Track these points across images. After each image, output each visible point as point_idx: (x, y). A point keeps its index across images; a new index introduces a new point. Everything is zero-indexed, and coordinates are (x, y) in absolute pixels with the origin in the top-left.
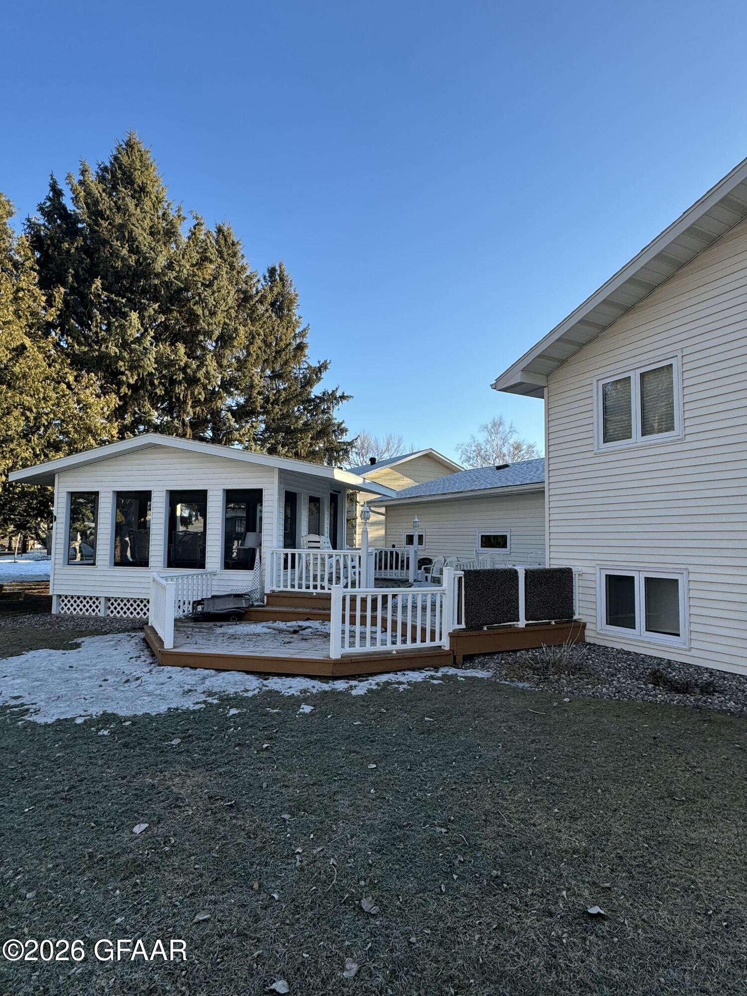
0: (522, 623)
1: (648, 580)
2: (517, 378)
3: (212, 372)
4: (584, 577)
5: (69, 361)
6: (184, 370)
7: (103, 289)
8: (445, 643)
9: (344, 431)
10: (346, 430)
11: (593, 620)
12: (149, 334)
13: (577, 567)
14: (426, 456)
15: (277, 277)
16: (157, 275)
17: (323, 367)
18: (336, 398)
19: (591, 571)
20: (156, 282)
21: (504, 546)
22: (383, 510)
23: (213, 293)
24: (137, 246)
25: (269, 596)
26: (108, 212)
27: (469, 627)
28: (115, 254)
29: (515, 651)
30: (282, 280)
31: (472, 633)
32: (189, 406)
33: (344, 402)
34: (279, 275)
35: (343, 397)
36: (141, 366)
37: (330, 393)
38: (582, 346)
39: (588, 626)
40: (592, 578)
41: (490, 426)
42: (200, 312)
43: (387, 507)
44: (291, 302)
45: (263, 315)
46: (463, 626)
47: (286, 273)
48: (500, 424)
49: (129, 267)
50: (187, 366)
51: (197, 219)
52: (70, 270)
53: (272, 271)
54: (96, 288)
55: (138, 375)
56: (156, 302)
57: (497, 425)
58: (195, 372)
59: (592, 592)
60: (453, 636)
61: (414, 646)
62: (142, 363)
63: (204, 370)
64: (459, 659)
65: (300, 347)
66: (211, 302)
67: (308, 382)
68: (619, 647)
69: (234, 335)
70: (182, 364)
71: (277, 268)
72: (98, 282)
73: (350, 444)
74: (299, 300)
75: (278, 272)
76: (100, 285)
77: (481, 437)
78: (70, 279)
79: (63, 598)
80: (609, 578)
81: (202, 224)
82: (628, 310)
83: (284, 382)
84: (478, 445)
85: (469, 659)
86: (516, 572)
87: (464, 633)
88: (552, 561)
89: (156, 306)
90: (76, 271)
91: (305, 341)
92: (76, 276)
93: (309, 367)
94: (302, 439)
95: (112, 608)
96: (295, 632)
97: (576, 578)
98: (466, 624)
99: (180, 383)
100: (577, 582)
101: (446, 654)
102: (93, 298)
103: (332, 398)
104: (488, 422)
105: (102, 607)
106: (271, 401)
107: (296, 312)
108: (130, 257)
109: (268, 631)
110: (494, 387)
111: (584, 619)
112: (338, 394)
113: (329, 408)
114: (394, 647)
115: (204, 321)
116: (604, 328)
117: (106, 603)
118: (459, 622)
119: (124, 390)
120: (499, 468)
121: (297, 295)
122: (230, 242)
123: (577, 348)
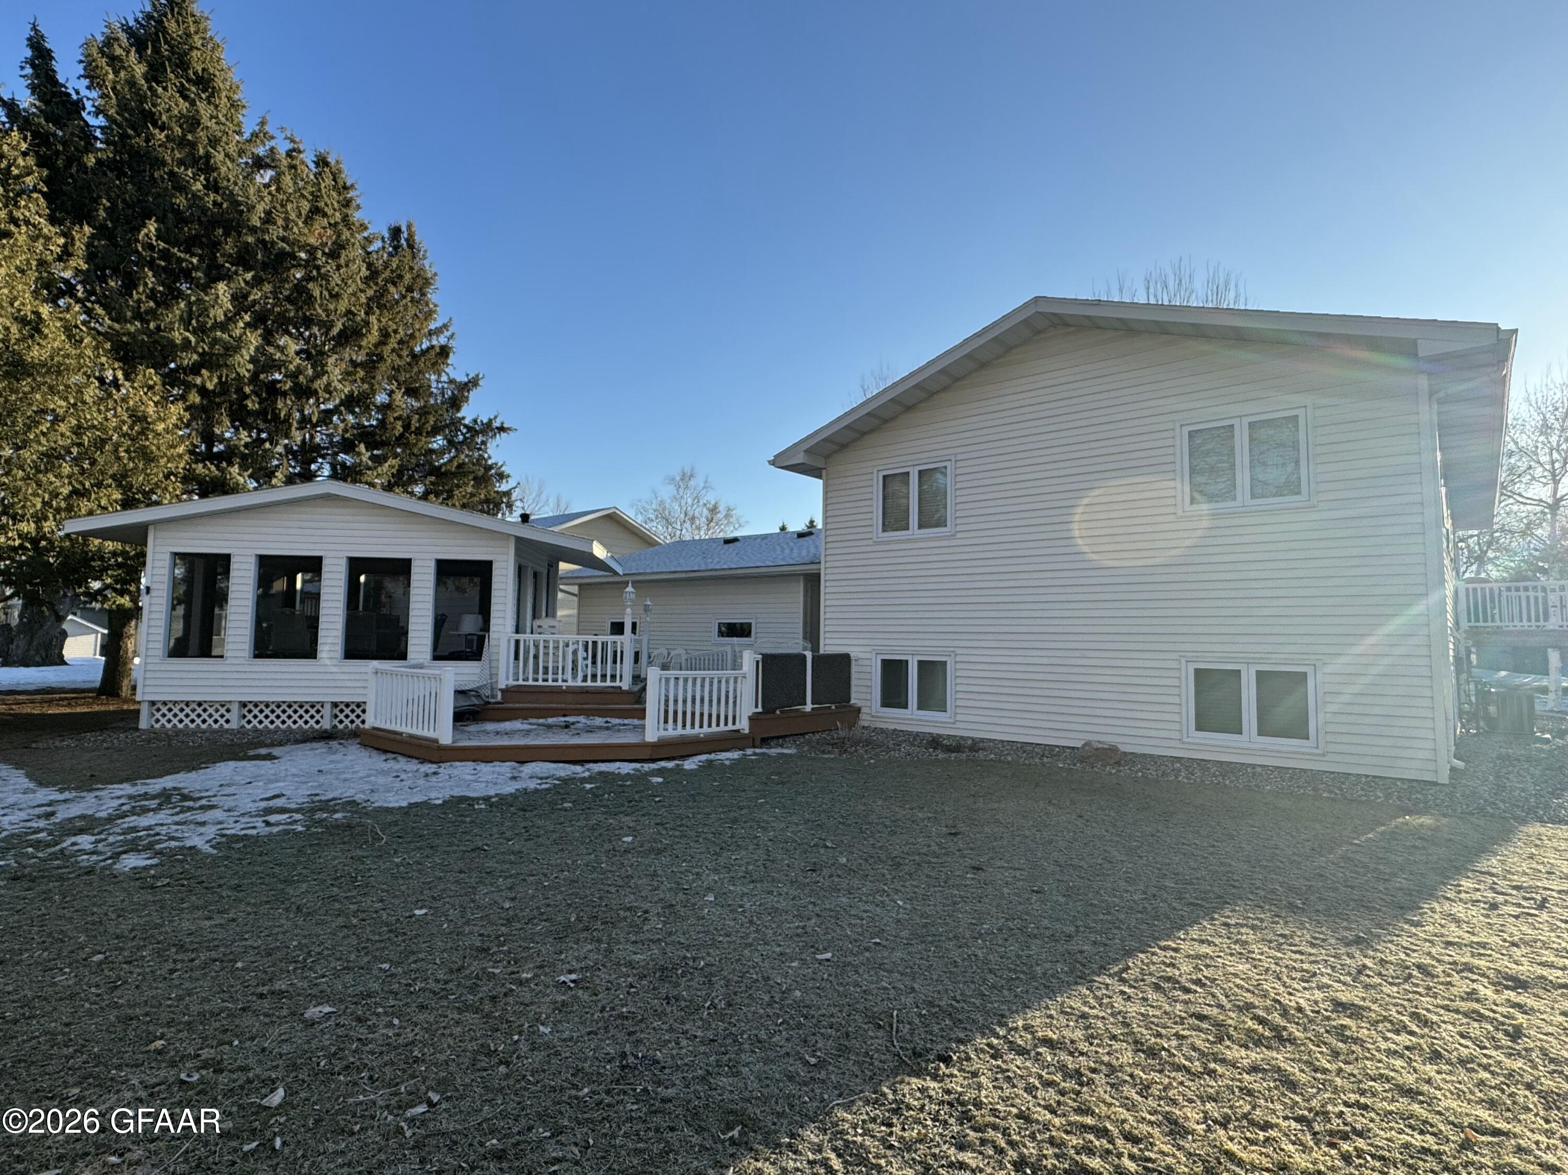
0: (809, 707)
1: (920, 663)
2: (800, 459)
3: (336, 383)
4: (860, 662)
5: (108, 346)
6: (294, 376)
7: (158, 238)
8: (744, 725)
9: (501, 476)
10: (508, 476)
11: (868, 704)
12: (242, 318)
13: (854, 652)
14: (609, 517)
15: (403, 242)
16: (253, 230)
17: (473, 383)
18: (492, 430)
19: (868, 656)
20: (250, 239)
21: (748, 634)
22: (575, 589)
23: (339, 267)
24: (215, 180)
25: (502, 691)
26: (164, 118)
27: (766, 710)
28: (181, 187)
29: (803, 734)
30: (411, 246)
31: (768, 716)
32: (293, 429)
33: (503, 435)
34: (407, 240)
35: (502, 429)
36: (226, 365)
37: (485, 421)
38: (864, 434)
39: (864, 710)
40: (867, 663)
41: (678, 478)
42: (316, 293)
43: (581, 586)
44: (427, 282)
45: (397, 302)
46: (760, 710)
47: (417, 238)
48: (692, 476)
49: (204, 210)
50: (299, 371)
51: (293, 141)
52: (104, 201)
53: (396, 232)
54: (147, 235)
55: (220, 378)
56: (247, 269)
57: (687, 477)
58: (312, 380)
59: (868, 676)
60: (753, 719)
61: (718, 729)
62: (230, 361)
63: (325, 378)
64: (758, 742)
65: (444, 352)
66: (336, 279)
67: (455, 403)
68: (892, 727)
69: (364, 331)
70: (292, 367)
71: (404, 229)
72: (152, 227)
73: (508, 494)
74: (438, 282)
75: (405, 235)
76: (153, 229)
77: (667, 492)
78: (102, 213)
79: (159, 705)
80: (885, 663)
81: (300, 152)
82: (909, 408)
83: (418, 399)
84: (662, 503)
85: (765, 742)
86: (805, 656)
87: (763, 717)
88: (827, 648)
89: (249, 276)
90: (114, 205)
91: (452, 343)
92: (110, 211)
93: (451, 381)
94: (458, 486)
95: (250, 717)
96: (567, 727)
97: (853, 663)
98: (763, 707)
99: (284, 394)
100: (854, 669)
101: (745, 737)
102: (140, 249)
103: (490, 429)
104: (676, 473)
105: (234, 716)
106: (413, 429)
107: (433, 296)
108: (208, 195)
109: (529, 727)
110: (773, 463)
111: (859, 703)
112: (496, 424)
113: (484, 443)
114: (702, 731)
115: (321, 306)
116: (886, 421)
117: (240, 710)
118: (757, 707)
119: (195, 398)
120: (728, 541)
121: (435, 274)
122: (341, 183)
123: (857, 435)
